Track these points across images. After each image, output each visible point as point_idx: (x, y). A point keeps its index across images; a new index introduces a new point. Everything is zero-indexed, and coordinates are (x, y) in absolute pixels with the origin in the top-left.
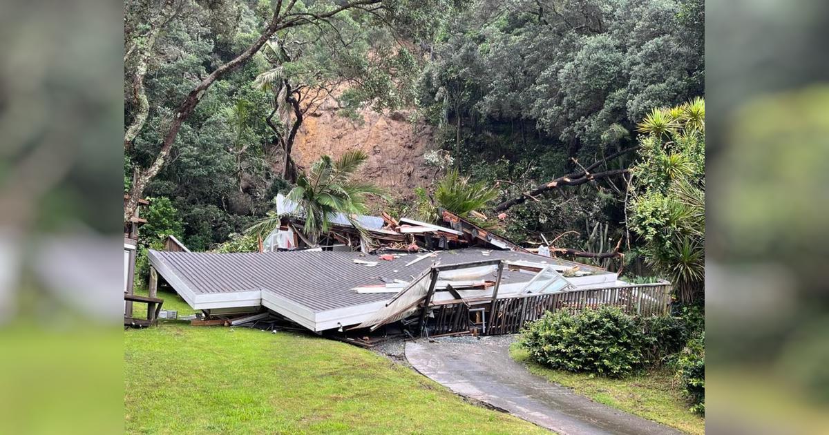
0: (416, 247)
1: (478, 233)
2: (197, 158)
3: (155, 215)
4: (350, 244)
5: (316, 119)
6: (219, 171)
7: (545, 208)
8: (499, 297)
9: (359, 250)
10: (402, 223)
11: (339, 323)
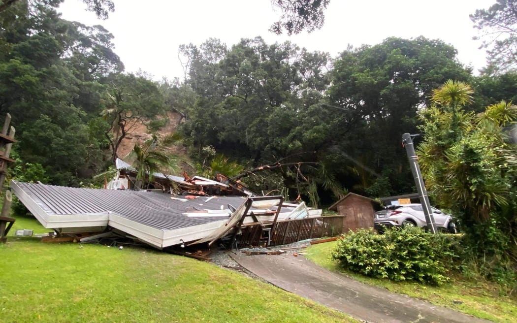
0: (203, 193)
1: (237, 187)
2: (62, 145)
3: (31, 174)
4: (164, 190)
5: (129, 140)
6: (75, 154)
7: (258, 179)
8: (278, 220)
9: (170, 193)
10: (195, 179)
11: (181, 240)
